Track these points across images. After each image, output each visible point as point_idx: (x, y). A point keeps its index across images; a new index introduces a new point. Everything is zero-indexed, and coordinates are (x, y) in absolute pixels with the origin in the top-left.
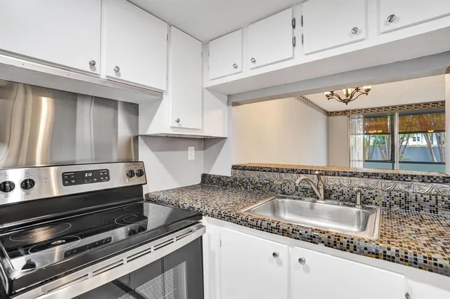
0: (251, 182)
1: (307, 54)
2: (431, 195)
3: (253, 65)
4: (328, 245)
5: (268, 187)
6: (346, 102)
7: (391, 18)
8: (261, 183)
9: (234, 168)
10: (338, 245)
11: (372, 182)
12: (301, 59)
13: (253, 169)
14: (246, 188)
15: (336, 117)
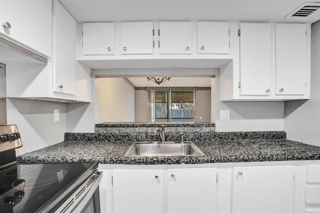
0: (113, 136)
1: (161, 54)
2: (208, 132)
3: (124, 52)
4: (187, 163)
5: (127, 137)
6: (159, 83)
7: (203, 48)
8: (121, 136)
9: (97, 126)
10: (191, 162)
11: (186, 129)
12: (157, 56)
13: (114, 126)
14: (109, 140)
15: (141, 91)
